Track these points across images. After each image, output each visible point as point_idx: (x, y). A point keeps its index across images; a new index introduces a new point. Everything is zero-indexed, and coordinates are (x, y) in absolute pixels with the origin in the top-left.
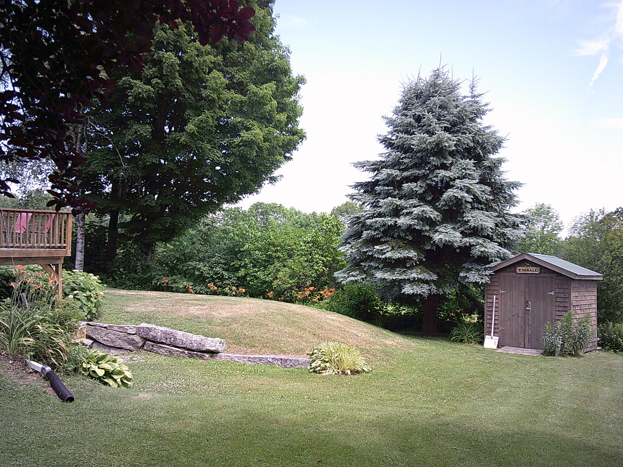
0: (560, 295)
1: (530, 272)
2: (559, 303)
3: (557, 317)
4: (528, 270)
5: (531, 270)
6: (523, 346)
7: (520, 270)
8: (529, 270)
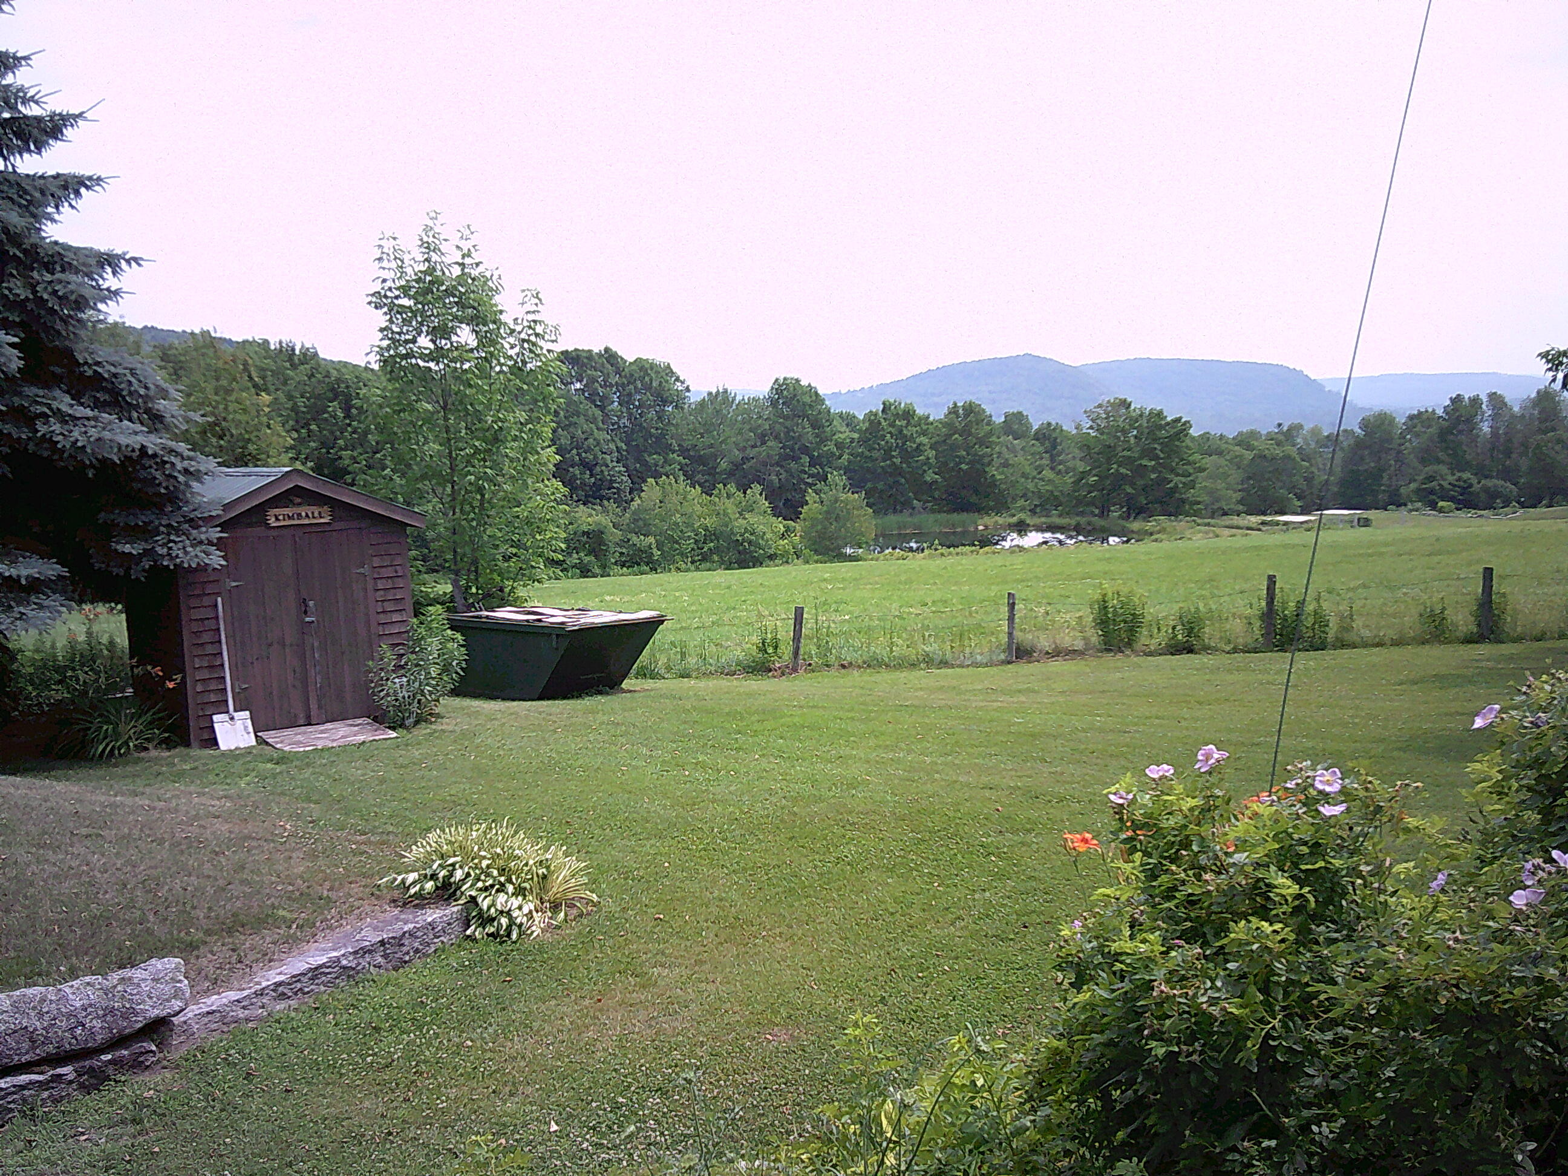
0: (386, 573)
1: (307, 522)
2: (382, 592)
3: (381, 628)
4: (299, 515)
5: (307, 515)
6: (302, 722)
7: (277, 519)
8: (303, 514)
